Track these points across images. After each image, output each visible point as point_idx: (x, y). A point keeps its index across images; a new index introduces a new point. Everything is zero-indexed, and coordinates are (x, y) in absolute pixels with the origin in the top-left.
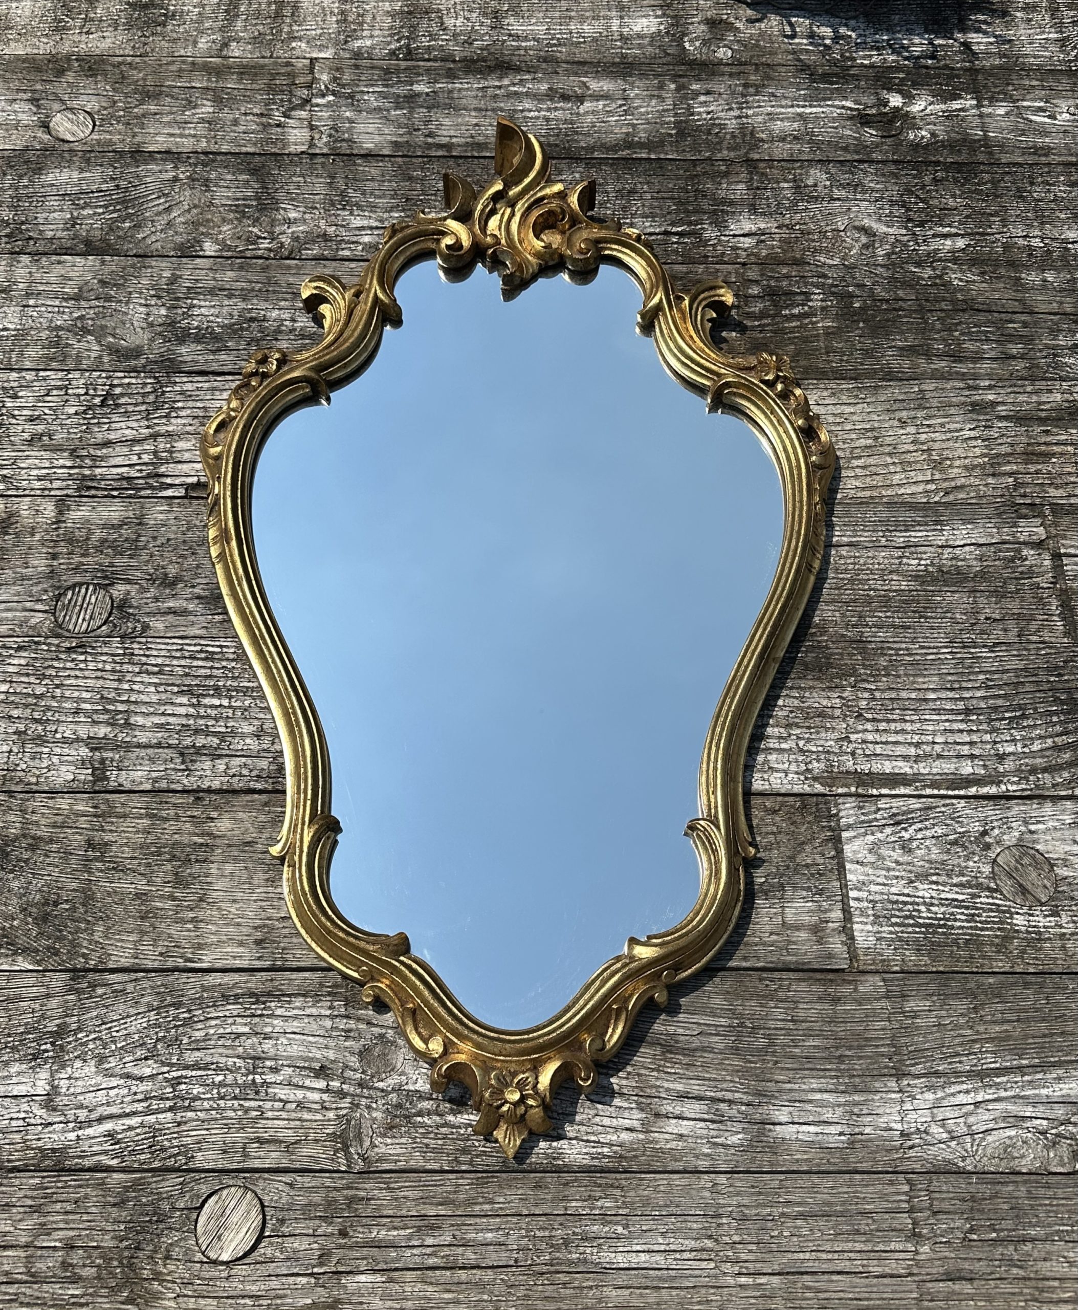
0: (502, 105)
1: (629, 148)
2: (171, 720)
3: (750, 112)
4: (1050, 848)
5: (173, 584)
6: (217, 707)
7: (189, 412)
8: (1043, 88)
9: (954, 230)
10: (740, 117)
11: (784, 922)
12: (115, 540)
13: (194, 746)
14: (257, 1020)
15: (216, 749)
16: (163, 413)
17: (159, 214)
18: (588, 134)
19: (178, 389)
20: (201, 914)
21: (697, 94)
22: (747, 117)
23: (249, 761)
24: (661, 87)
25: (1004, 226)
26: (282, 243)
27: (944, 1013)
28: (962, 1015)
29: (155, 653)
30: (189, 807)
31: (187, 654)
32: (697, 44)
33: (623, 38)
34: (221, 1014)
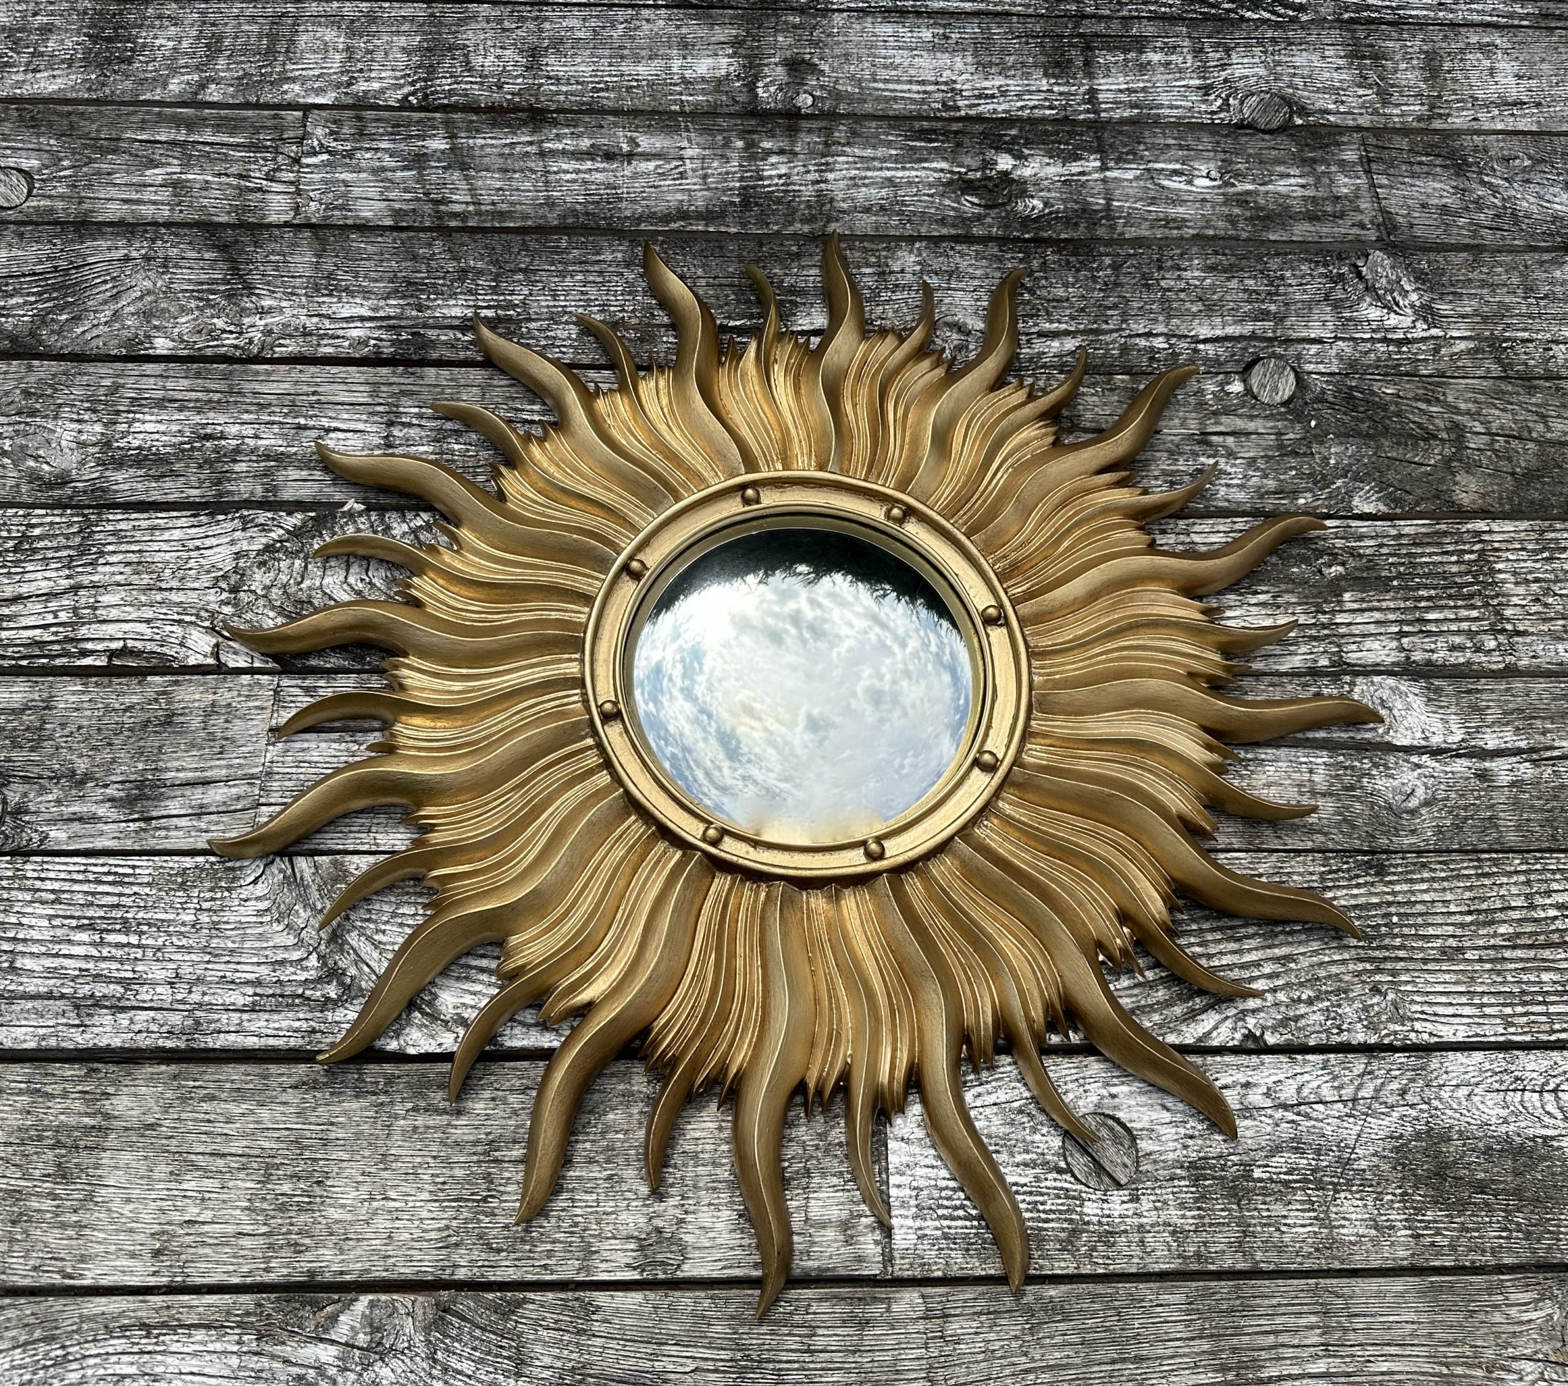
0: (533, 165)
1: (683, 219)
2: (67, 962)
3: (830, 176)
4: (1134, 1116)
5: (82, 783)
6: (124, 946)
7: (120, 557)
8: (1181, 147)
9: (1063, 326)
10: (817, 182)
11: (807, 1219)
12: (15, 729)
13: (92, 996)
14: (146, 1357)
15: (119, 999)
16: (87, 559)
17: (105, 302)
18: (634, 201)
19: (111, 528)
20: (84, 1217)
21: (769, 153)
22: (826, 181)
23: (159, 1015)
24: (727, 144)
25: (1123, 321)
26: (251, 342)
27: (992, 1336)
28: (1016, 1337)
29: (52, 875)
30: (81, 1080)
31: (91, 877)
32: (772, 89)
33: (685, 81)
34: (102, 1351)
